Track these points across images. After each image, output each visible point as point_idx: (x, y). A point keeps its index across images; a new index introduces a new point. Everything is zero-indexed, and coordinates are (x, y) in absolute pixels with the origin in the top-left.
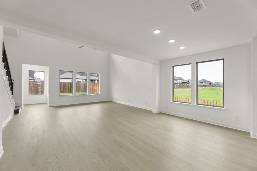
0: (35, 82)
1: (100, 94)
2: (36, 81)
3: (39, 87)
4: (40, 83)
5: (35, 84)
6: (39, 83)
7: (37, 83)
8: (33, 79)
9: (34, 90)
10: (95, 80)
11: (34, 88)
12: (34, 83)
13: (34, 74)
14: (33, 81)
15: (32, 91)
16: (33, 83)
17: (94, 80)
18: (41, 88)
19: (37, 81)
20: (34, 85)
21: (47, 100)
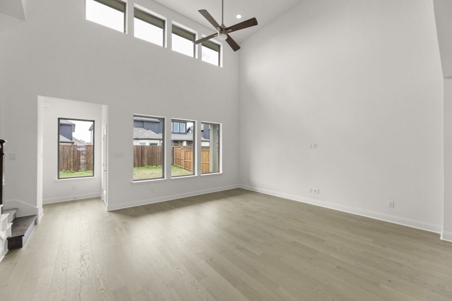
0: (74, 146)
1: (221, 172)
2: (77, 146)
3: (82, 157)
4: (84, 149)
5: (73, 151)
6: (80, 149)
7: (78, 149)
8: (71, 141)
9: (72, 164)
10: (182, 141)
11: (72, 160)
12: (72, 148)
13: (73, 133)
14: (71, 144)
15: (67, 165)
16: (70, 150)
17: (179, 141)
18: (85, 159)
19: (78, 144)
20: (72, 153)
21: (101, 190)
